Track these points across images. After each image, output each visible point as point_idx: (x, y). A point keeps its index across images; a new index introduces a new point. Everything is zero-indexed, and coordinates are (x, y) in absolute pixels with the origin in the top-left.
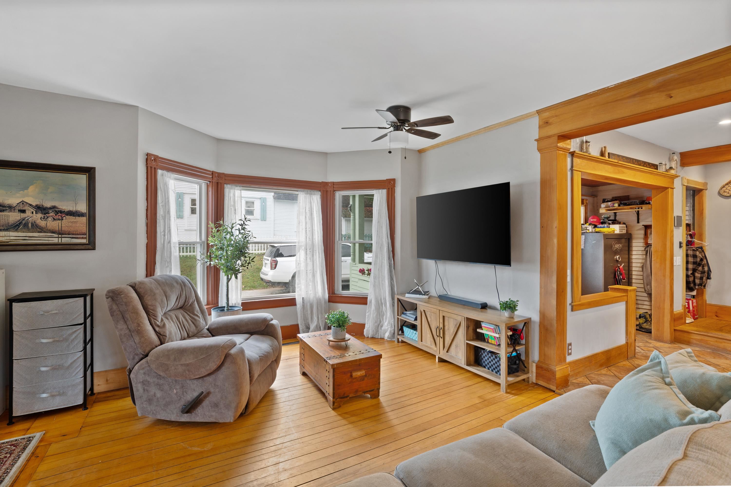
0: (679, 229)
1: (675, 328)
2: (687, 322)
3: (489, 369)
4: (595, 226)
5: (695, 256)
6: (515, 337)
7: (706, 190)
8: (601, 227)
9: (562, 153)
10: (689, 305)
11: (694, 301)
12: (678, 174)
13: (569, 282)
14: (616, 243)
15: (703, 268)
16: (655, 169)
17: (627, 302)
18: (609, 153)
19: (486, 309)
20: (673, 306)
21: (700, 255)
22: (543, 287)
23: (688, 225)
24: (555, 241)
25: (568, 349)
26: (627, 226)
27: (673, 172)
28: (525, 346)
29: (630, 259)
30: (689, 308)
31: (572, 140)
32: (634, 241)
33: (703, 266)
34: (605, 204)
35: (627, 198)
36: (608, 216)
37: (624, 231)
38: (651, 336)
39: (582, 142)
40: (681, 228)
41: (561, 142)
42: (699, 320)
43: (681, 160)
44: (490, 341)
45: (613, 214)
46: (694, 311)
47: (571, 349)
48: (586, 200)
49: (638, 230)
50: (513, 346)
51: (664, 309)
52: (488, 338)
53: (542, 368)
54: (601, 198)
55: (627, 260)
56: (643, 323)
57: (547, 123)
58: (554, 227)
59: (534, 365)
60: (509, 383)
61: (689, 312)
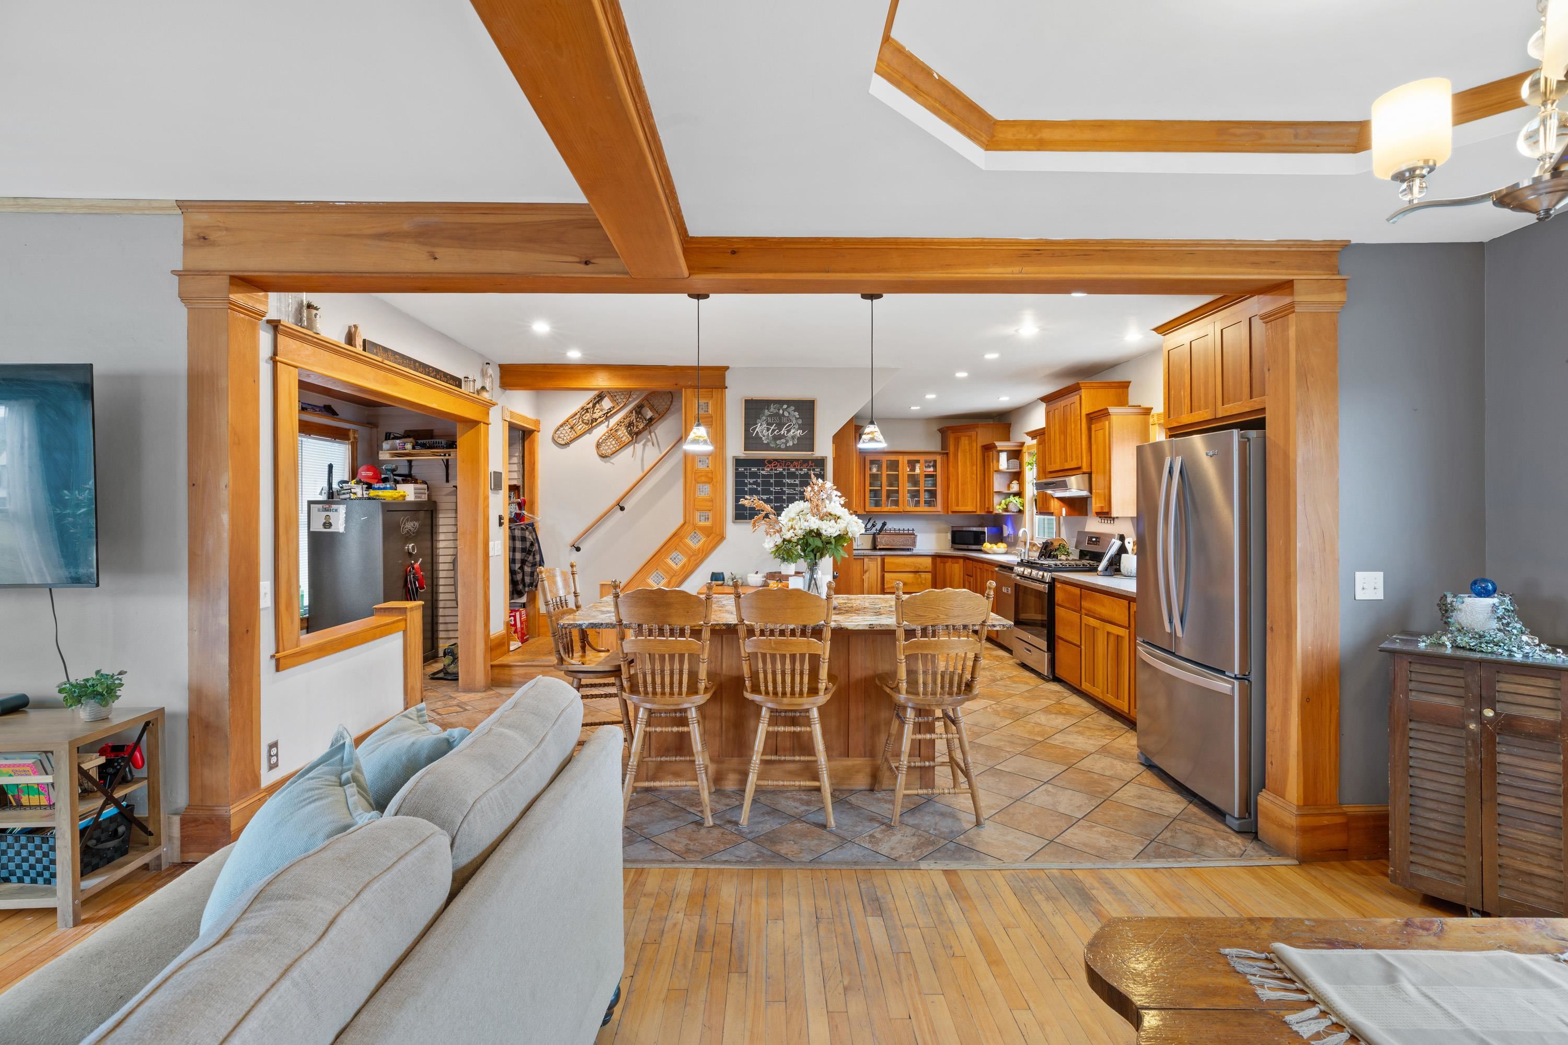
0: (498, 494)
1: (492, 663)
2: (512, 648)
3: (21, 880)
4: (370, 487)
5: (523, 539)
6: (114, 767)
7: (539, 432)
8: (379, 489)
9: (242, 318)
10: (515, 620)
11: (523, 612)
12: (494, 400)
13: (265, 609)
14: (407, 520)
15: (534, 558)
16: (456, 386)
17: (405, 632)
18: (364, 341)
19: (25, 712)
20: (489, 626)
21: (530, 537)
22: (195, 628)
23: (513, 488)
24: (225, 518)
25: (270, 756)
26: (430, 487)
27: (486, 396)
28: (148, 782)
29: (434, 550)
30: (515, 625)
31: (270, 294)
32: (441, 516)
33: (534, 555)
34: (390, 442)
35: (429, 434)
36: (394, 466)
37: (423, 496)
38: (458, 685)
39: (301, 305)
40: (501, 492)
41: (241, 293)
42: (530, 641)
43: (502, 377)
44: (24, 800)
45: (407, 464)
46: (522, 629)
47: (277, 755)
48: (355, 431)
49: (446, 495)
50: (105, 793)
51: (475, 633)
52: (16, 793)
53: (195, 820)
54: (383, 430)
55: (429, 551)
56: (449, 665)
57: (204, 238)
58: (223, 485)
59: (176, 820)
60: (86, 896)
61: (516, 632)
